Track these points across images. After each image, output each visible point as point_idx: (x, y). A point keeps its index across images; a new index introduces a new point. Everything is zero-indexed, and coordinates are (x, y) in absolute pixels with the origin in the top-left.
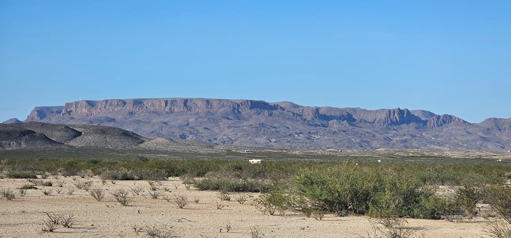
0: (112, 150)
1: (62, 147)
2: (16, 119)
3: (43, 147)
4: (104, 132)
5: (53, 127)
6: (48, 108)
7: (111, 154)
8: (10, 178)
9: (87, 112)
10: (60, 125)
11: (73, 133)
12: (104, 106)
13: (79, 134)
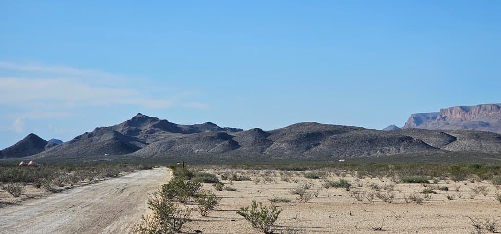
0: (488, 155)
1: (438, 152)
2: (394, 125)
3: (420, 152)
4: (479, 137)
5: (430, 132)
6: (424, 115)
7: (486, 158)
8: (404, 182)
9: (461, 117)
10: (436, 131)
11: (448, 138)
12: (477, 111)
13: (455, 139)
